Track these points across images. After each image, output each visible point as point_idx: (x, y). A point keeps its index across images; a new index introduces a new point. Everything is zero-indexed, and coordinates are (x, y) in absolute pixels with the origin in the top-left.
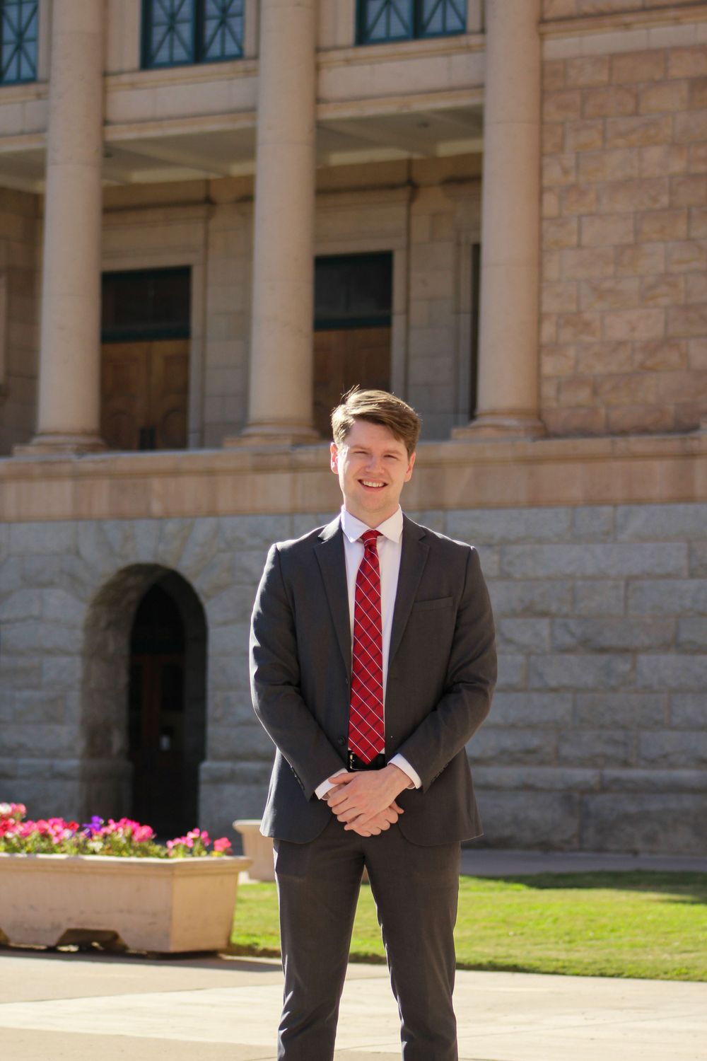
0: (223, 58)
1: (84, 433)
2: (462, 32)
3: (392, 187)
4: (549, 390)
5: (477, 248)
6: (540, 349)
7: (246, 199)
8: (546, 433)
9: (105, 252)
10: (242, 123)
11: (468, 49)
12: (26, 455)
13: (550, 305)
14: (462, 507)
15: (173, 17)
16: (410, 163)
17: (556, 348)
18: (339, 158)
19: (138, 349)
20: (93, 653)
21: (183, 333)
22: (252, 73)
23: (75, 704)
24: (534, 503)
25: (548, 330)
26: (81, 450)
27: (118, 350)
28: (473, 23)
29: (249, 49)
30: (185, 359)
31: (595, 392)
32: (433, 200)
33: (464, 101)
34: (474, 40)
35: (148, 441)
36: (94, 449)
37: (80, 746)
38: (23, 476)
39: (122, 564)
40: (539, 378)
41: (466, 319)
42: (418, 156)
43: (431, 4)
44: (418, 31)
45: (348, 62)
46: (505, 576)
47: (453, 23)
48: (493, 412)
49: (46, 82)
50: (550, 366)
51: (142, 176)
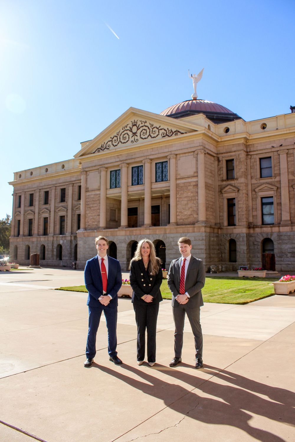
0: (141, 184)
1: (126, 226)
2: (167, 181)
3: (160, 198)
4: (178, 220)
5: (169, 205)
6: (177, 216)
7: (143, 200)
8: (178, 225)
9: (128, 206)
10: (143, 191)
11: (168, 182)
12: (120, 228)
13: (178, 211)
14: (168, 233)
16: (161, 195)
17: (179, 215)
18: (154, 195)
19: (132, 216)
20: (127, 250)
21: (137, 215)
22: (144, 186)
23: (125, 256)
24: (177, 233)
25: (178, 213)
26: (126, 228)
27: (130, 217)
28: (168, 179)
29: (144, 183)
30: (137, 218)
31: (183, 220)
32: (164, 199)
33: (167, 188)
34: (169, 181)
35: (133, 227)
36: (127, 228)
37: (126, 260)
38: (119, 231)
39: (130, 240)
40: (177, 219)
41: (168, 213)
42: (162, 195)
43: (164, 177)
44: (162, 180)
45: (155, 184)
46: (174, 241)
47: (166, 180)
48: (172, 223)
49: (121, 187)
50: (178, 217)
51: (132, 198)
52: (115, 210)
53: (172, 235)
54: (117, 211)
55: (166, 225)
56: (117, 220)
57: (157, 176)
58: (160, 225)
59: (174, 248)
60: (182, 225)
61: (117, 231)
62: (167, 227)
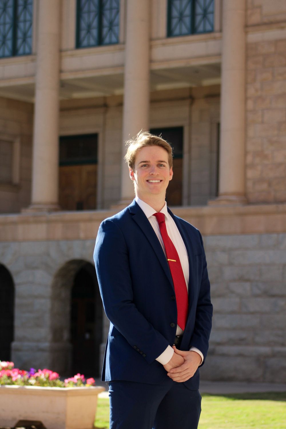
0: (111, 43)
1: (52, 203)
2: (212, 31)
3: (183, 99)
4: (250, 184)
5: (218, 125)
6: (246, 167)
7: (120, 105)
8: (248, 202)
9: (60, 127)
10: (118, 71)
11: (215, 38)
12: (27, 213)
13: (250, 147)
14: (213, 234)
15: (89, 27)
16: (191, 89)
17: (253, 166)
18: (161, 87)
19: (75, 169)
20: (55, 297)
21: (95, 162)
22: (122, 50)
23: (47, 320)
24: (243, 233)
25: (249, 159)
26: (50, 211)
27: (68, 169)
28: (217, 27)
29: (121, 39)
30: (95, 173)
31: (270, 185)
32: (200, 104)
33: (213, 61)
34: (217, 35)
35: (80, 207)
36: (56, 210)
37: (50, 337)
38: (26, 222)
39: (67, 259)
40: (245, 179)
41: (215, 155)
42: (194, 86)
43: (199, 18)
44: (193, 30)
45: (164, 45)
46: (231, 264)
47: (208, 27)
48: (226, 194)
49: (35, 54)
50: (250, 174)
51: (77, 95)
52: (11, 143)
53: (227, 242)
54: (17, 146)
55: (204, 203)
56: (16, 179)
57: (175, 13)
58: (185, 201)
59: (232, 292)
60: (266, 202)
61: (14, 223)
62: (206, 210)
